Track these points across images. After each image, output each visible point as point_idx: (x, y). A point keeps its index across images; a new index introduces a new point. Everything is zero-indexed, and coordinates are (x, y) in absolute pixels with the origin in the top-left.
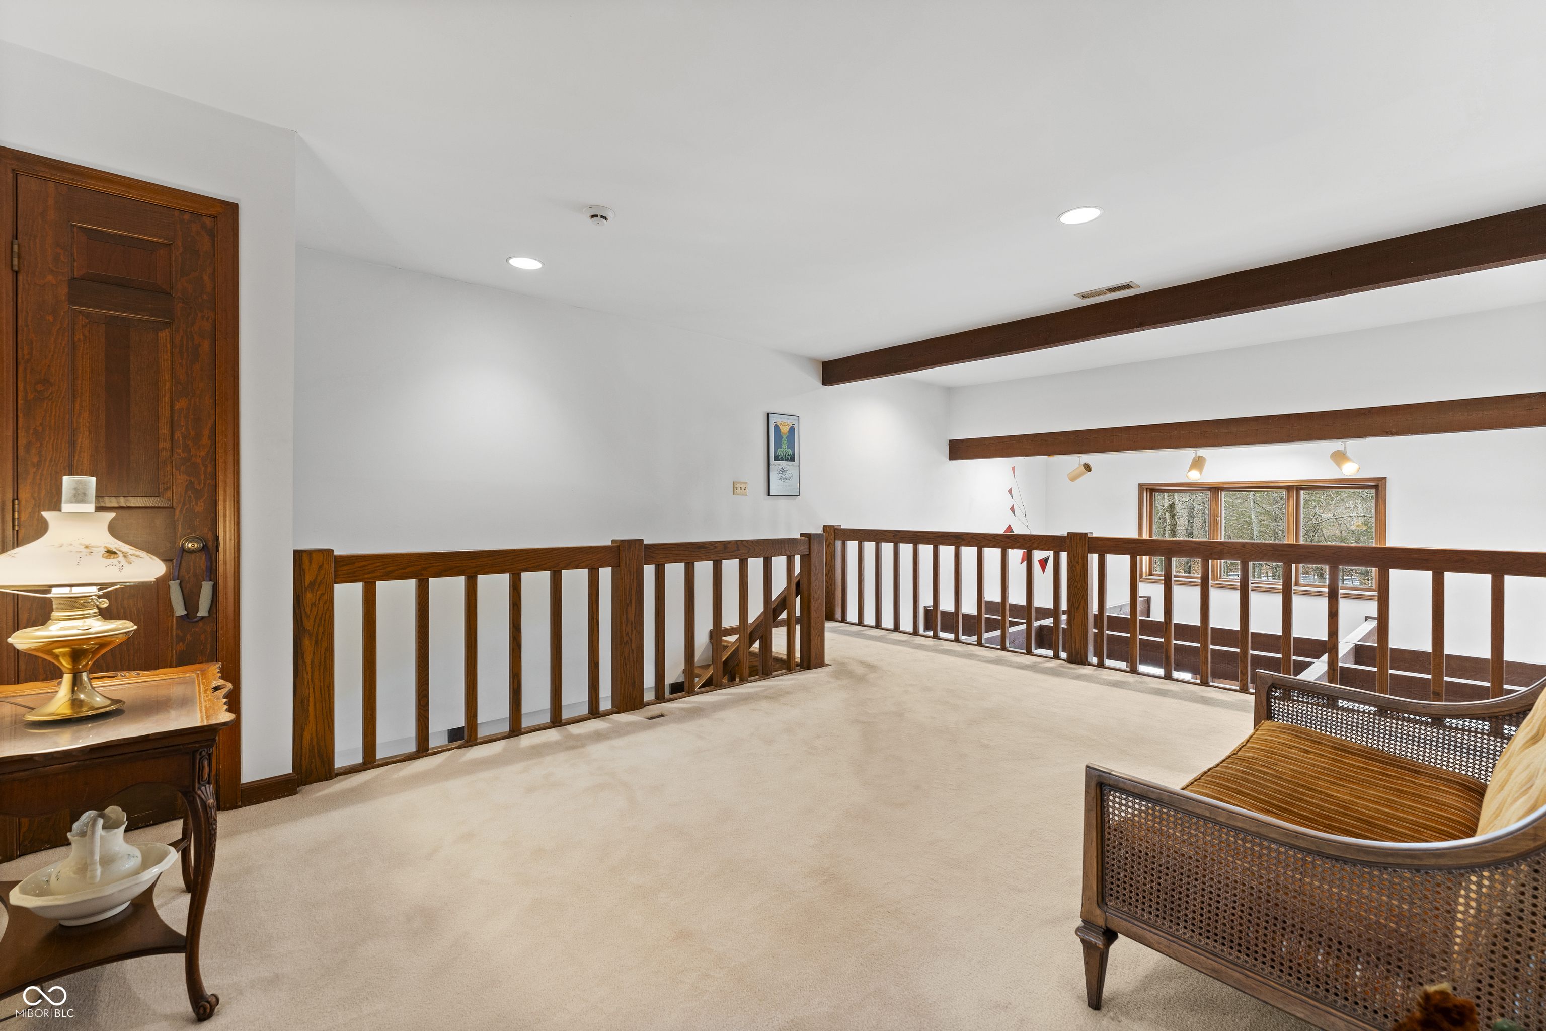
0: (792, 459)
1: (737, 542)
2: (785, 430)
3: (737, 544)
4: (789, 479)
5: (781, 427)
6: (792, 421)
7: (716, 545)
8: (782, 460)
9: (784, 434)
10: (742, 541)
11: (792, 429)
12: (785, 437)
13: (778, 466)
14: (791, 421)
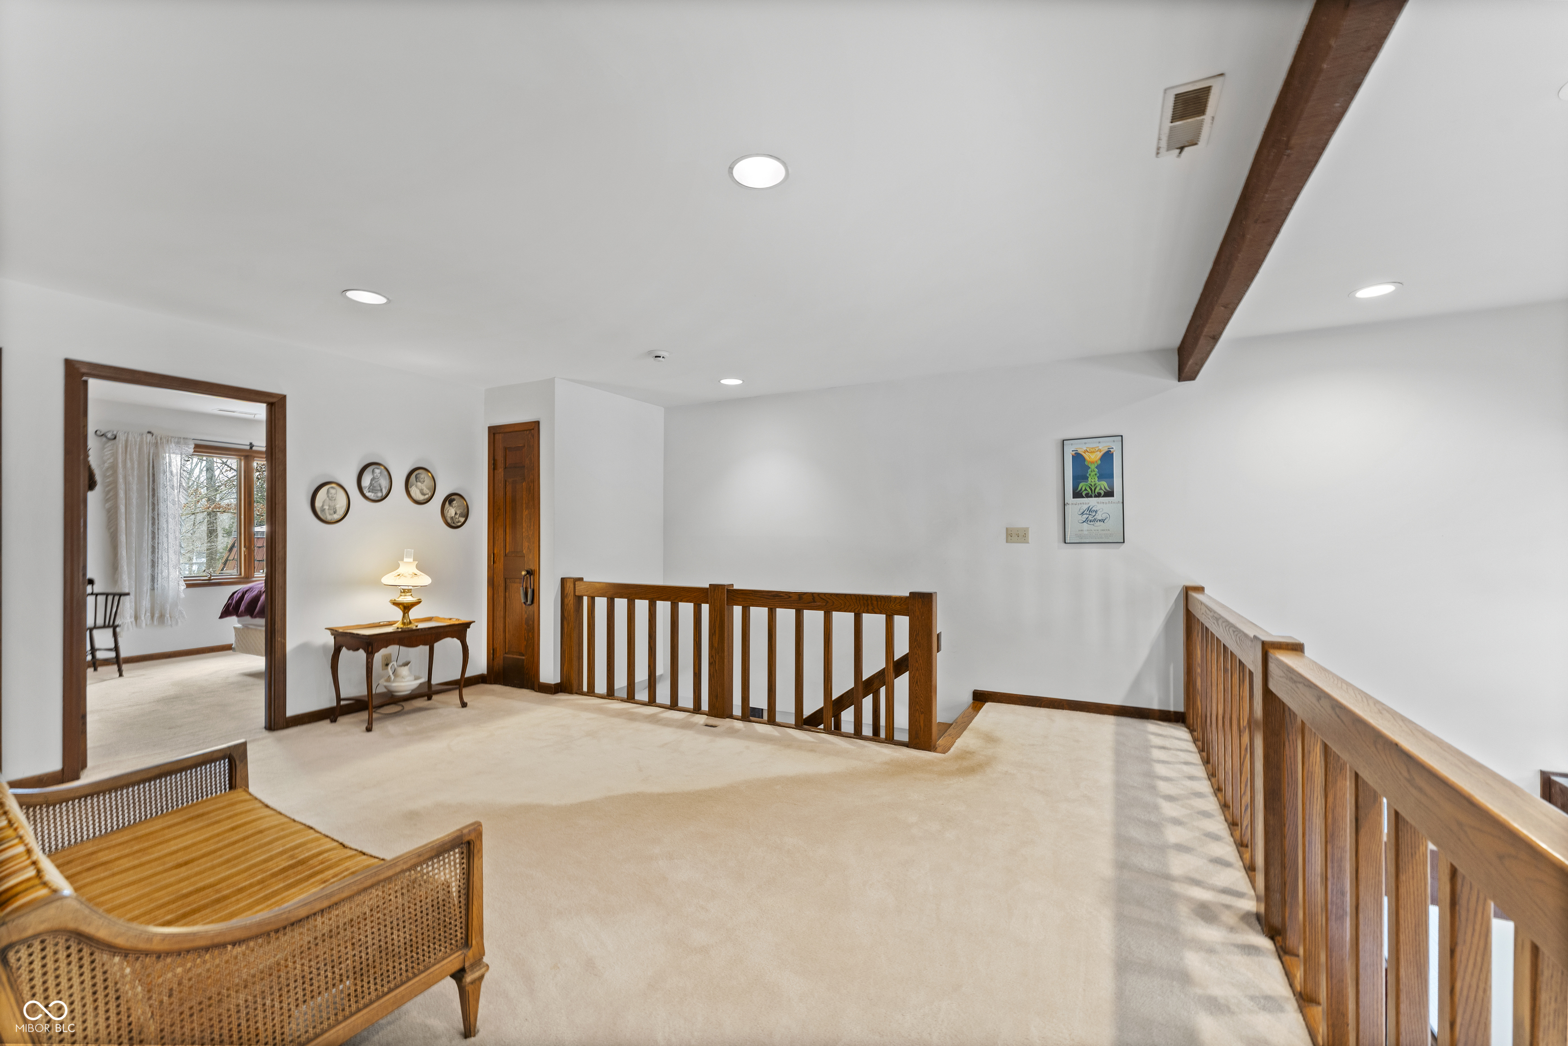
0: (1110, 494)
1: (812, 594)
2: (1093, 458)
3: (813, 596)
4: (1103, 521)
5: (1086, 456)
6: (1108, 444)
7: (791, 595)
8: (1088, 496)
9: (1092, 463)
10: (819, 594)
11: (1108, 456)
12: (1093, 467)
13: (1080, 506)
14: (1104, 446)
